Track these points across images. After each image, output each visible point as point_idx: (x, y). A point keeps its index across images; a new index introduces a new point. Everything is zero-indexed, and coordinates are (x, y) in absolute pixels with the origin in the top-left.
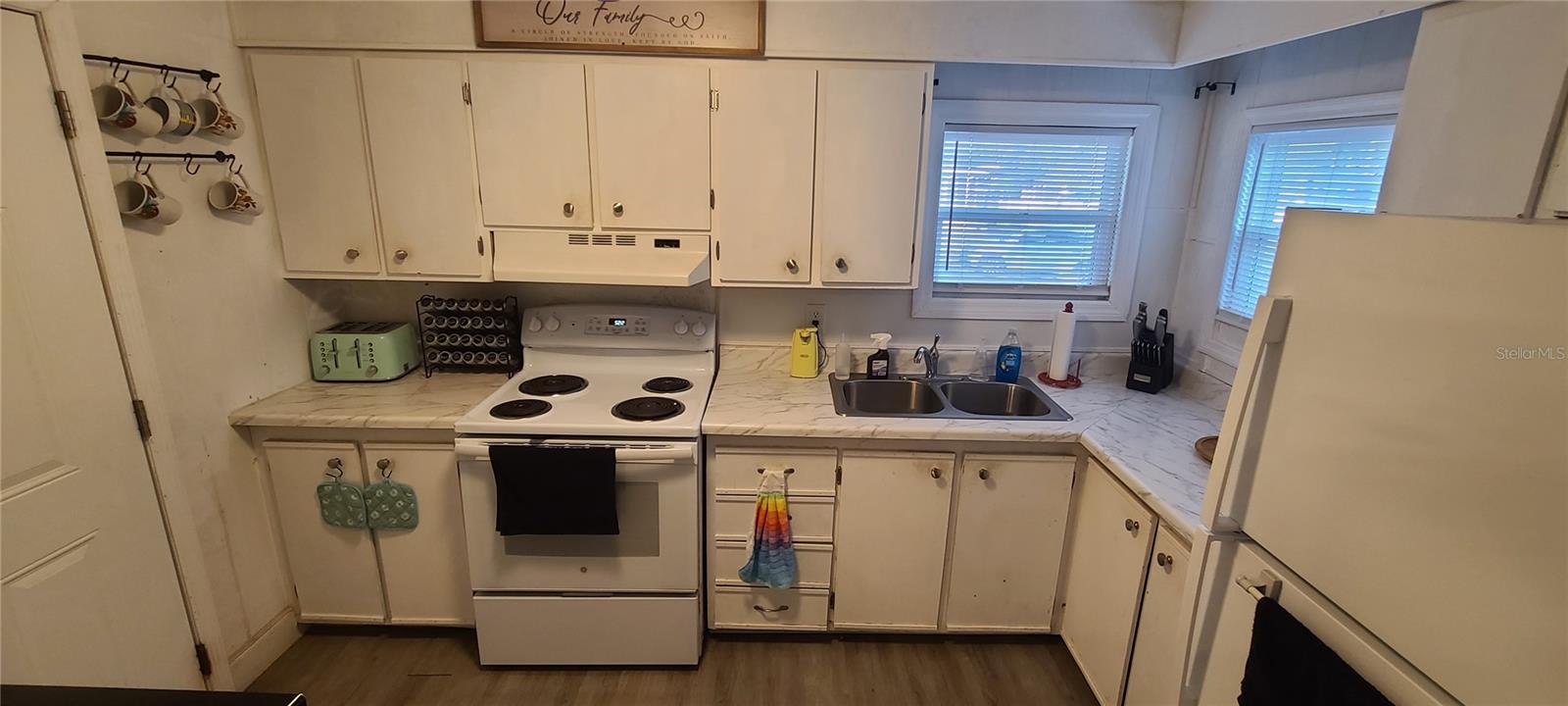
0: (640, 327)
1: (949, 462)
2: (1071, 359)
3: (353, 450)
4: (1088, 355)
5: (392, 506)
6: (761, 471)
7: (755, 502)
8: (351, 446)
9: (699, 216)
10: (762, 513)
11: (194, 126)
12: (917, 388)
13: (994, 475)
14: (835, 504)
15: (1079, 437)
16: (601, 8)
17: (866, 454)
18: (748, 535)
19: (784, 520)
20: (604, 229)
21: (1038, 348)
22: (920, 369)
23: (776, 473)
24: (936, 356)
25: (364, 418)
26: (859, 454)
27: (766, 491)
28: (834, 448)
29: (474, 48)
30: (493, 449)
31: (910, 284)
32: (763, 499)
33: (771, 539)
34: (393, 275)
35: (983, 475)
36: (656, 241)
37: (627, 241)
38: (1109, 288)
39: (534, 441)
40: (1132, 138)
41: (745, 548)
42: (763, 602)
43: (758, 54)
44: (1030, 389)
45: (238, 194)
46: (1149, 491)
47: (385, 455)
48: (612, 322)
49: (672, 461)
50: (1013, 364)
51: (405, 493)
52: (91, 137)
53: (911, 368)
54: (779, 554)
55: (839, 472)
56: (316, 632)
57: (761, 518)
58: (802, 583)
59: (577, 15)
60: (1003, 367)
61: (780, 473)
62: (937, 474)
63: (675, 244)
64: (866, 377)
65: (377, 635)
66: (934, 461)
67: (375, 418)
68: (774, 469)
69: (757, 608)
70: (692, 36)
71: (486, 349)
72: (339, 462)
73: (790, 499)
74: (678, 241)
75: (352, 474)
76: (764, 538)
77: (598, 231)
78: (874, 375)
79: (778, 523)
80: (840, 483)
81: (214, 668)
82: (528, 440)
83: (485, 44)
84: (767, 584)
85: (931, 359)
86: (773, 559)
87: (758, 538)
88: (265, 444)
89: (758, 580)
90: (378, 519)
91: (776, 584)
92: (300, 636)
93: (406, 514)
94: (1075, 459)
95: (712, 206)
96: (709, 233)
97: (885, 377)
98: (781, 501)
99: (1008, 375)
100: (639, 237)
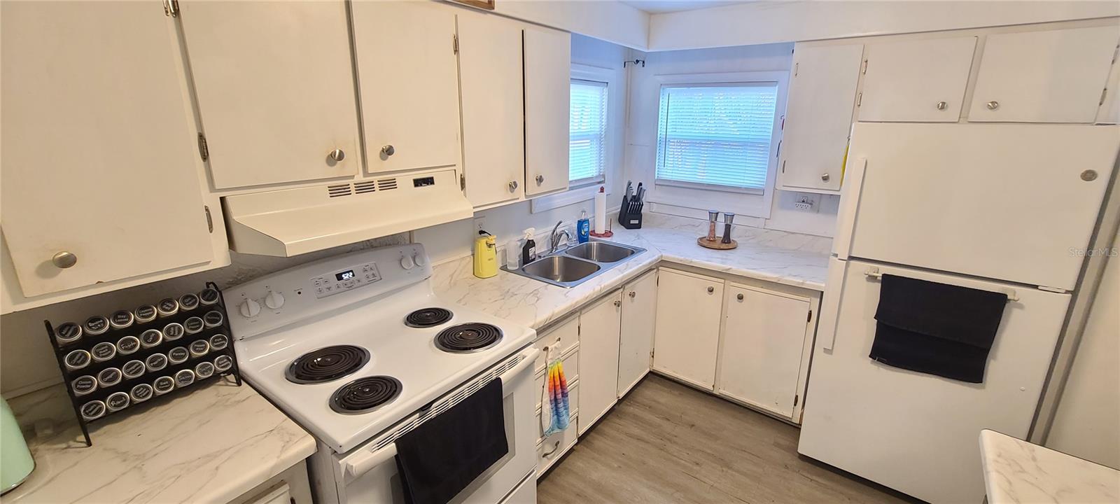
0: (370, 273)
1: (620, 294)
6: (546, 349)
10: (552, 380)
15: (662, 256)
17: (590, 306)
20: (366, 175)
26: (586, 309)
27: (551, 362)
32: (551, 369)
33: (560, 396)
37: (389, 185)
38: (604, 176)
39: (422, 413)
42: (548, 448)
43: (491, 8)
46: (730, 267)
48: (339, 277)
50: (587, 230)
54: (563, 404)
55: (579, 328)
60: (583, 233)
63: (429, 181)
66: (615, 297)
68: (553, 343)
69: (544, 456)
74: (432, 178)
77: (359, 178)
78: (530, 259)
82: (417, 416)
86: (561, 410)
96: (454, 168)
97: (534, 259)
98: (561, 364)
100: (400, 179)
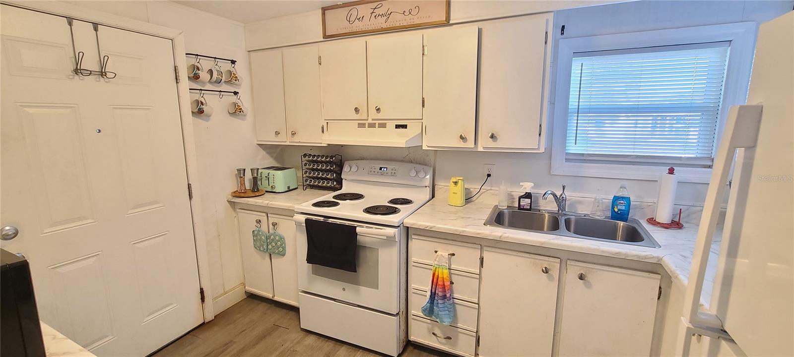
0: (393, 172)
1: (555, 265)
2: (674, 209)
3: (264, 216)
4: (693, 208)
5: (276, 244)
6: (436, 252)
7: (431, 270)
8: (264, 214)
9: (416, 112)
10: (436, 277)
11: (221, 80)
12: (548, 217)
13: (590, 277)
14: (480, 279)
15: (660, 259)
16: (373, 12)
17: (499, 250)
18: (428, 288)
19: (447, 283)
20: (373, 120)
21: (648, 200)
22: (554, 207)
23: (443, 254)
24: (564, 200)
25: (267, 202)
26: (494, 250)
27: (438, 263)
28: (479, 244)
29: (322, 40)
30: (307, 220)
31: (538, 149)
32: (436, 268)
33: (439, 293)
34: (291, 142)
35: (581, 277)
36: (396, 125)
37: (383, 126)
38: (713, 159)
39: (325, 219)
40: (729, 48)
41: (426, 296)
42: (437, 331)
43: (447, 23)
44: (637, 227)
45: (237, 107)
47: (275, 220)
48: (381, 169)
49: (385, 238)
50: (623, 208)
51: (281, 239)
52: (185, 83)
53: (548, 206)
54: (444, 303)
55: (482, 260)
56: (252, 297)
57: (435, 280)
58: (459, 325)
59: (363, 18)
60: (617, 210)
61: (446, 254)
62: (546, 271)
63: (405, 127)
64: (517, 209)
65: (271, 304)
66: (545, 262)
67: (271, 202)
68: (444, 252)
69: (434, 334)
70: (413, 19)
71: (327, 179)
72: (260, 221)
73: (452, 271)
74: (406, 125)
75: (264, 227)
76: (437, 292)
77: (370, 121)
78: (521, 207)
79: (444, 285)
80: (482, 267)
81: (206, 300)
82: (323, 218)
83: (327, 37)
84: (438, 320)
85: (560, 201)
86: (440, 306)
87: (433, 291)
88: (238, 210)
89: (434, 317)
90: (271, 249)
91: (442, 321)
92: (246, 297)
93: (281, 248)
94: (659, 277)
95: (423, 106)
96: (421, 121)
97: (530, 210)
98: (446, 272)
99: (621, 216)
100: (389, 123)
